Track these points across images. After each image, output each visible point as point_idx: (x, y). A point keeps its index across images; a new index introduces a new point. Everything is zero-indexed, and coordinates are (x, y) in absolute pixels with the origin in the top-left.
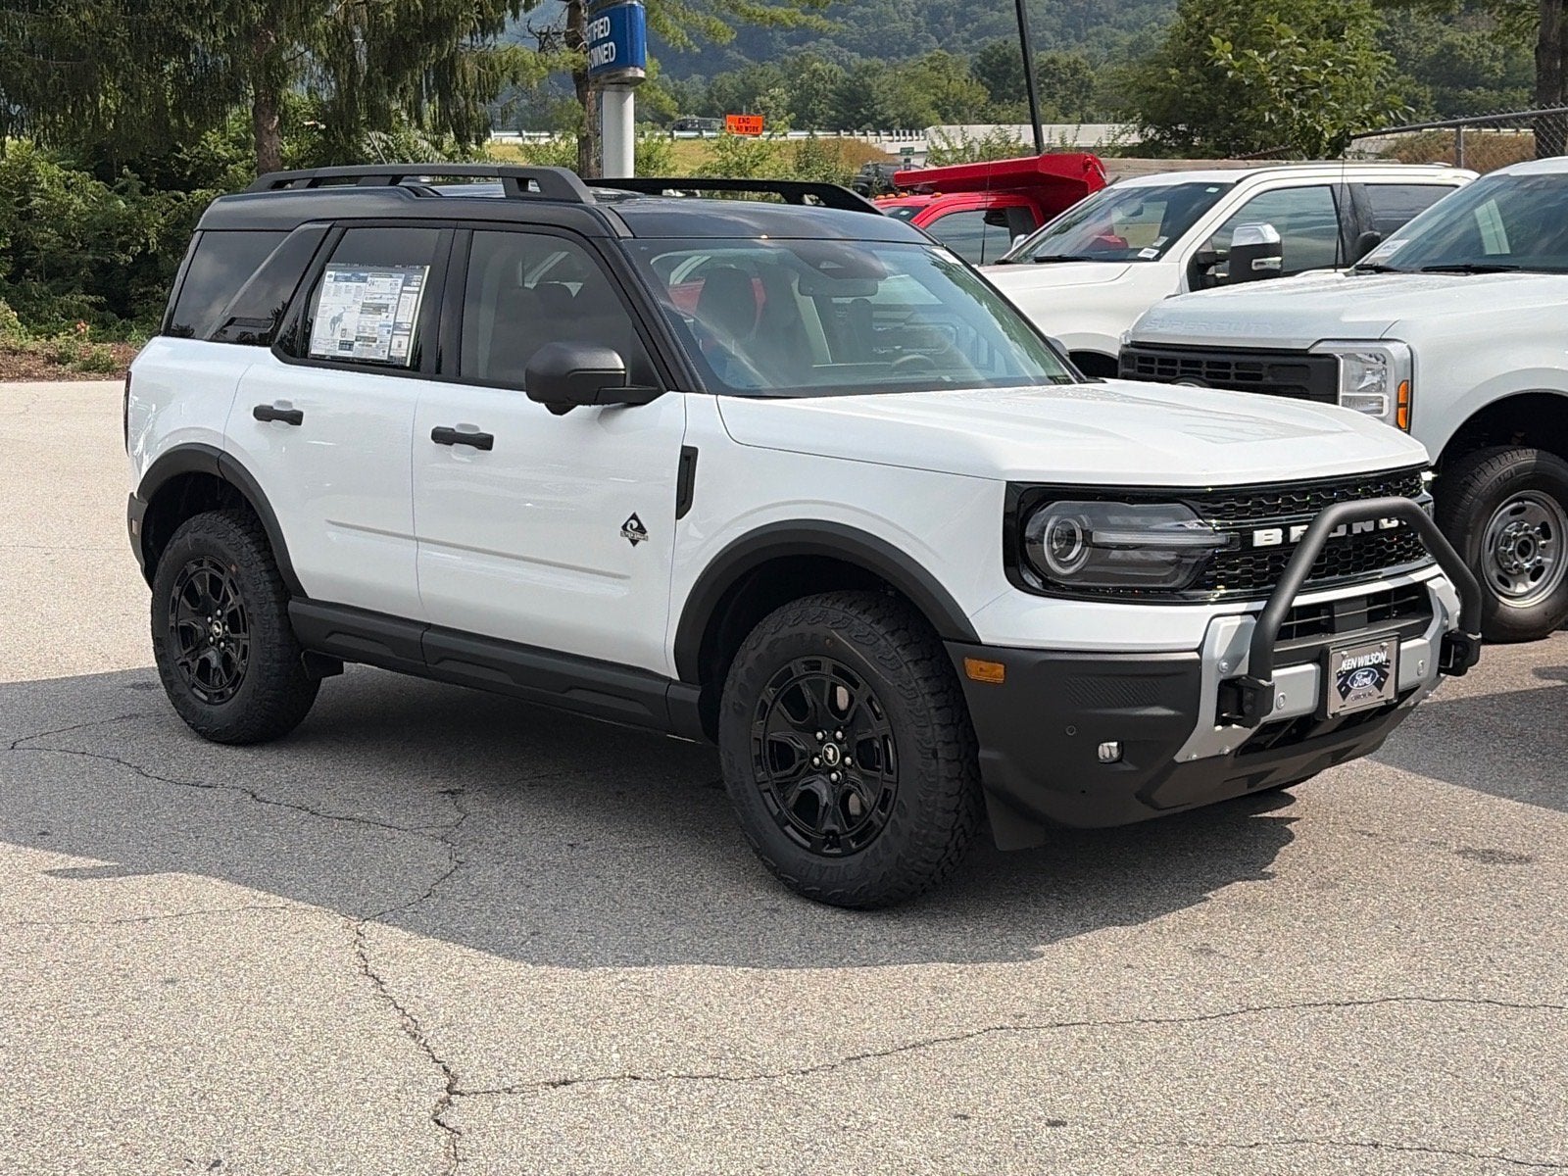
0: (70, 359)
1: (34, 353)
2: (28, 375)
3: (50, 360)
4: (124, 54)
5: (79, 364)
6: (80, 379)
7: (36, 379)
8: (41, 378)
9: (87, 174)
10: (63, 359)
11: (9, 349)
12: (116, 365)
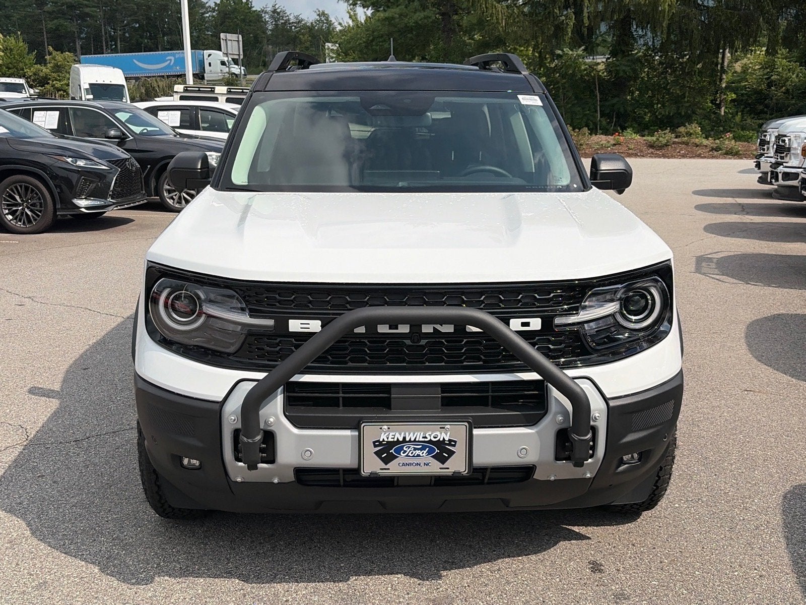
0: (721, 149)
1: (706, 146)
2: (699, 156)
3: (713, 149)
4: (768, 5)
5: (724, 151)
6: (722, 158)
7: (702, 158)
8: (705, 157)
9: (798, 64)
10: (717, 149)
11: (696, 144)
12: (741, 152)
